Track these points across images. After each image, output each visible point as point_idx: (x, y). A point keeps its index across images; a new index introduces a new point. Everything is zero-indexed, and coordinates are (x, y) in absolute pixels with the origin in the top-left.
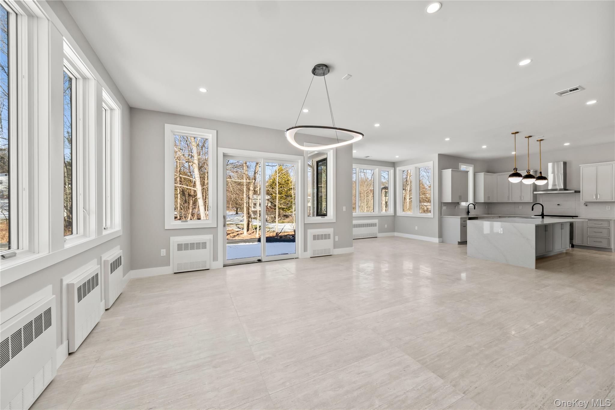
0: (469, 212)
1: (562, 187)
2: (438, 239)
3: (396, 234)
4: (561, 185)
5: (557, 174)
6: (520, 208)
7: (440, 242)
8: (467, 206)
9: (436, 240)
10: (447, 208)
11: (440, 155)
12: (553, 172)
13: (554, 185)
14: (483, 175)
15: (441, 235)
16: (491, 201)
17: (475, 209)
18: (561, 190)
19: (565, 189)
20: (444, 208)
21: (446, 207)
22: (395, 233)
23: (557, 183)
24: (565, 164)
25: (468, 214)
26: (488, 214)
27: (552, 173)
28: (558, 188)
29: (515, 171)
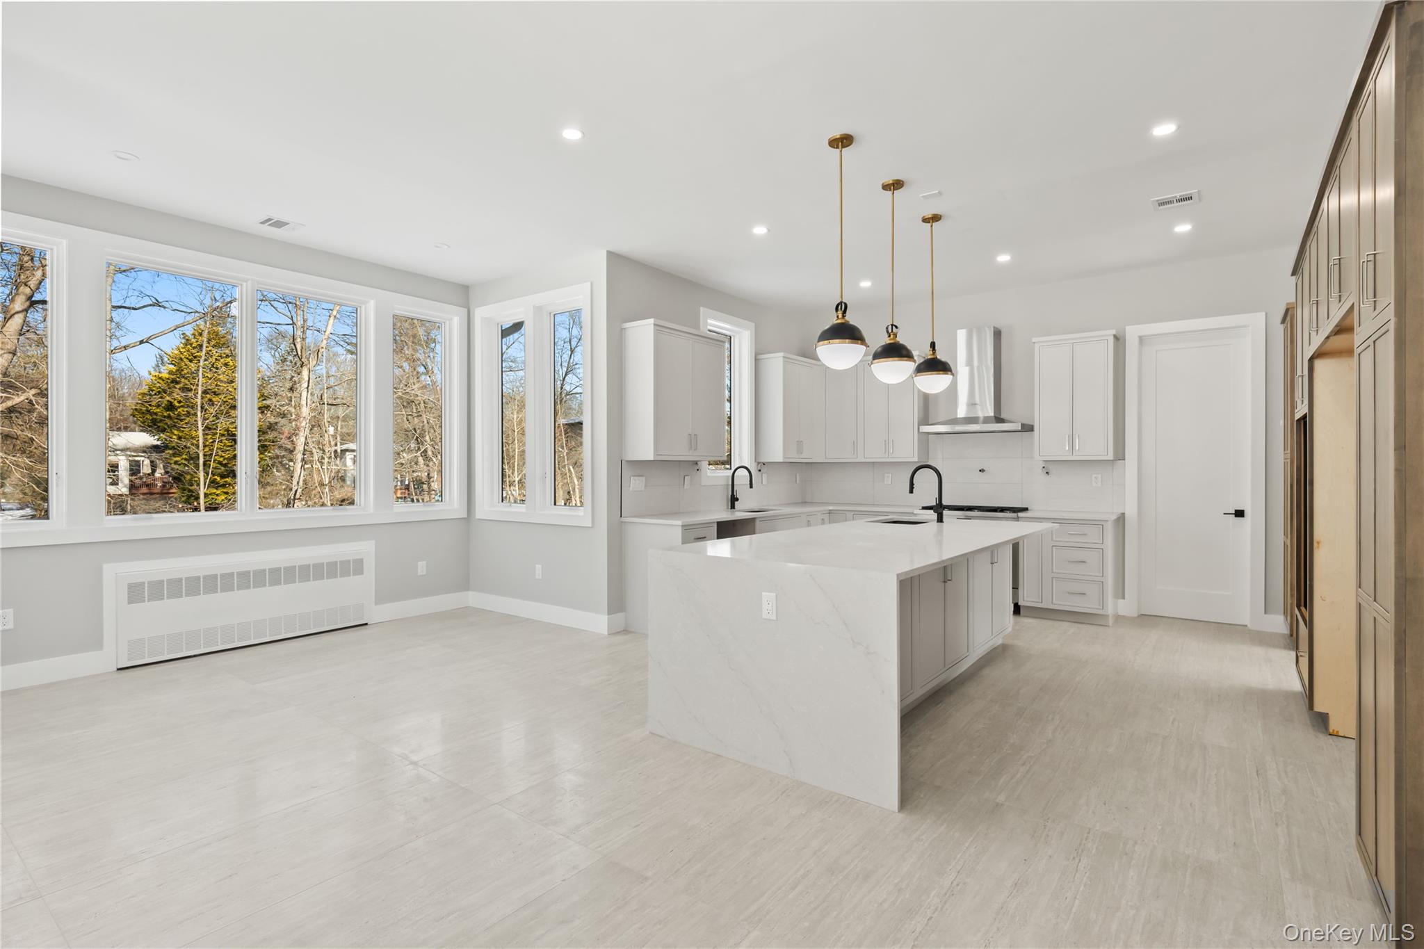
0: (737, 500)
1: (992, 414)
2: (606, 617)
3: (473, 599)
4: (987, 409)
5: (978, 367)
6: (886, 483)
7: (613, 633)
8: (728, 476)
9: (598, 623)
10: (646, 486)
11: (615, 259)
12: (969, 363)
13: (972, 404)
14: (781, 360)
15: (618, 601)
16: (806, 457)
17: (751, 487)
18: (987, 420)
19: (999, 420)
20: (635, 484)
21: (643, 479)
22: (470, 593)
23: (977, 400)
24: (998, 334)
25: (733, 507)
26: (804, 503)
27: (967, 366)
28: (981, 414)
29: (840, 316)
